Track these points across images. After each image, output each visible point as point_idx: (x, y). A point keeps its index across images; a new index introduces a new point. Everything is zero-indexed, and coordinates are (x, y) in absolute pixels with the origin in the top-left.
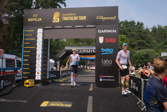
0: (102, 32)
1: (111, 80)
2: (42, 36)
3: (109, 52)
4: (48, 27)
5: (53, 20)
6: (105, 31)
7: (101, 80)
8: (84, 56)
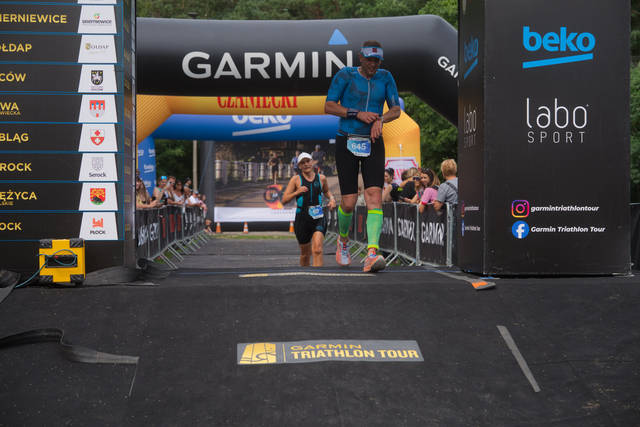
1: (580, 229)
3: (569, 53)
7: (520, 231)
8: (219, 102)
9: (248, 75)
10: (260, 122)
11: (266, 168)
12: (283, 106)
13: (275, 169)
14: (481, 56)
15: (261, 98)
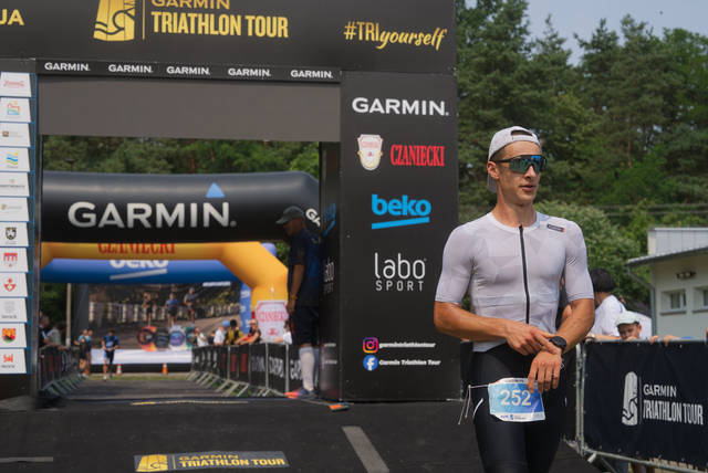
0: (373, 109)
1: (419, 363)
2: (26, 115)
3: (409, 217)
4: (64, 66)
5: (98, 26)
6: (392, 105)
7: (370, 364)
8: (100, 248)
9: (131, 224)
10: (136, 266)
11: (140, 310)
12: (162, 252)
13: (149, 311)
14: (337, 218)
15: (141, 246)
